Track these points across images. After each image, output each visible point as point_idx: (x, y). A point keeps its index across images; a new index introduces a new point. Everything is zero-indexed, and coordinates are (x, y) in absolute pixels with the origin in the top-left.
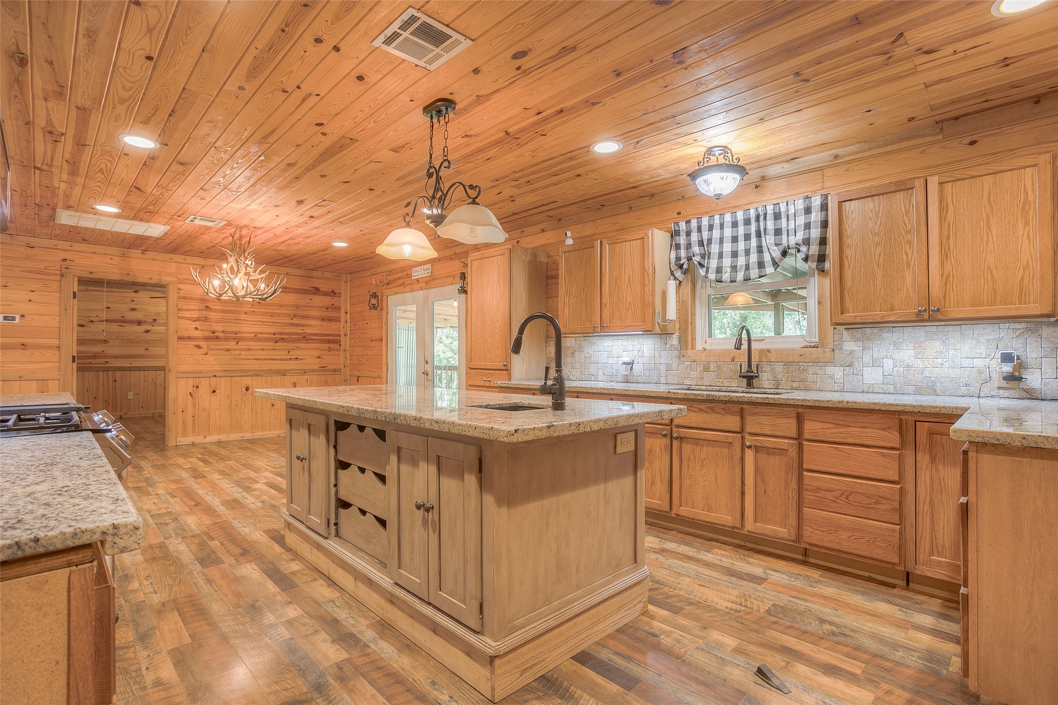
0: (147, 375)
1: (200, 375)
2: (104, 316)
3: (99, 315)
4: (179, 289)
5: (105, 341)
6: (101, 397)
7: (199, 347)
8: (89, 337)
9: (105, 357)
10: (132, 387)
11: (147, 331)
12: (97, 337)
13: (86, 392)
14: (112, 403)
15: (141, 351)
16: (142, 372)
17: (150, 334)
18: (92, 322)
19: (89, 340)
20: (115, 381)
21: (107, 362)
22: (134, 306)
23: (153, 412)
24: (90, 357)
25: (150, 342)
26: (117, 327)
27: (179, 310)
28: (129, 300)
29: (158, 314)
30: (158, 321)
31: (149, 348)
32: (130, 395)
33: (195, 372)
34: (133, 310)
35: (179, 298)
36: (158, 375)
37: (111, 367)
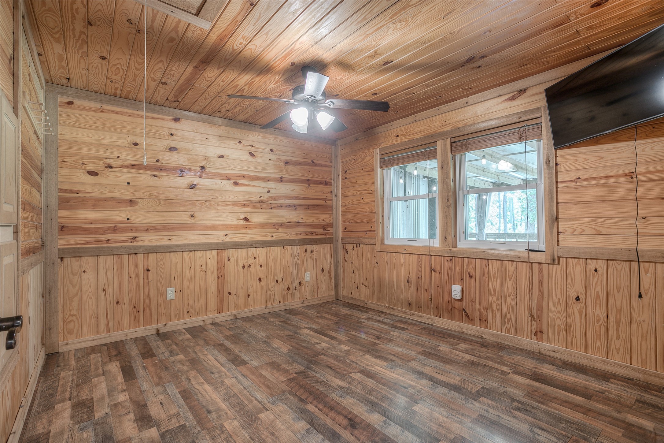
0: (193, 259)
2: (128, 157)
3: (122, 157)
5: (131, 202)
6: (126, 301)
8: (105, 194)
9: (131, 230)
10: (172, 278)
11: (192, 187)
12: (118, 194)
13: (101, 293)
14: (144, 309)
15: (184, 219)
16: (186, 254)
17: (197, 191)
18: (111, 167)
19: (106, 200)
20: (148, 270)
21: (134, 238)
22: (173, 144)
23: (204, 317)
24: (107, 231)
25: (197, 204)
26: (149, 177)
28: (166, 132)
29: (207, 158)
30: (207, 170)
31: (195, 214)
32: (171, 294)
34: (172, 149)
36: (208, 256)
37: (141, 247)
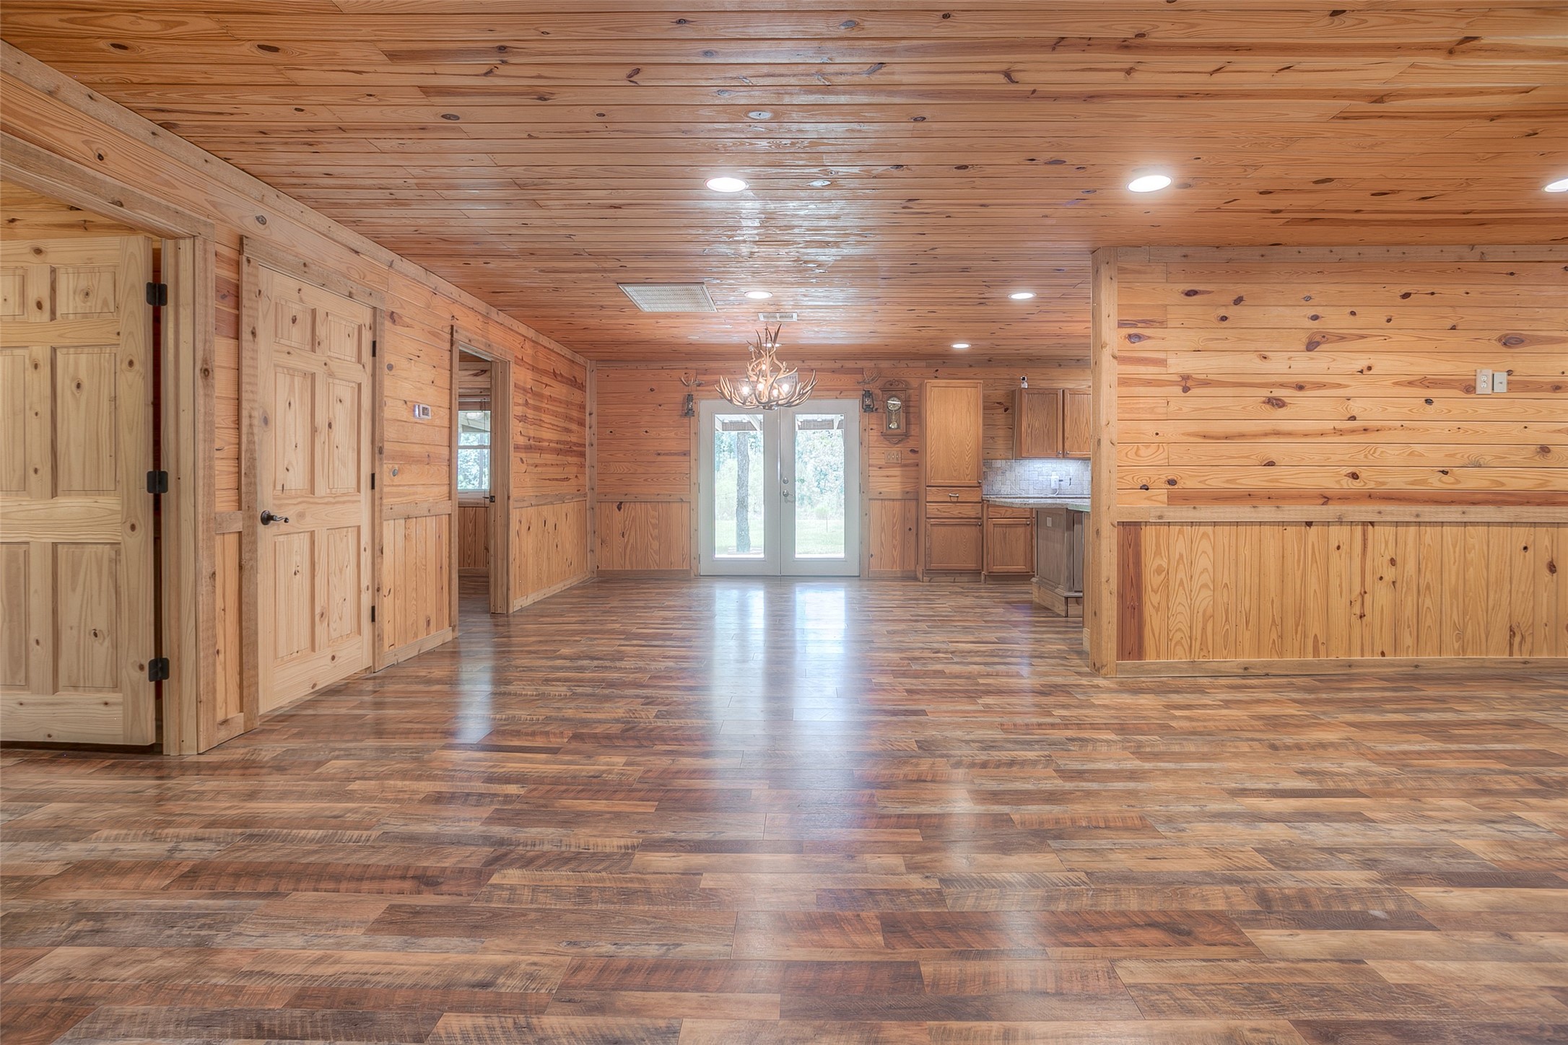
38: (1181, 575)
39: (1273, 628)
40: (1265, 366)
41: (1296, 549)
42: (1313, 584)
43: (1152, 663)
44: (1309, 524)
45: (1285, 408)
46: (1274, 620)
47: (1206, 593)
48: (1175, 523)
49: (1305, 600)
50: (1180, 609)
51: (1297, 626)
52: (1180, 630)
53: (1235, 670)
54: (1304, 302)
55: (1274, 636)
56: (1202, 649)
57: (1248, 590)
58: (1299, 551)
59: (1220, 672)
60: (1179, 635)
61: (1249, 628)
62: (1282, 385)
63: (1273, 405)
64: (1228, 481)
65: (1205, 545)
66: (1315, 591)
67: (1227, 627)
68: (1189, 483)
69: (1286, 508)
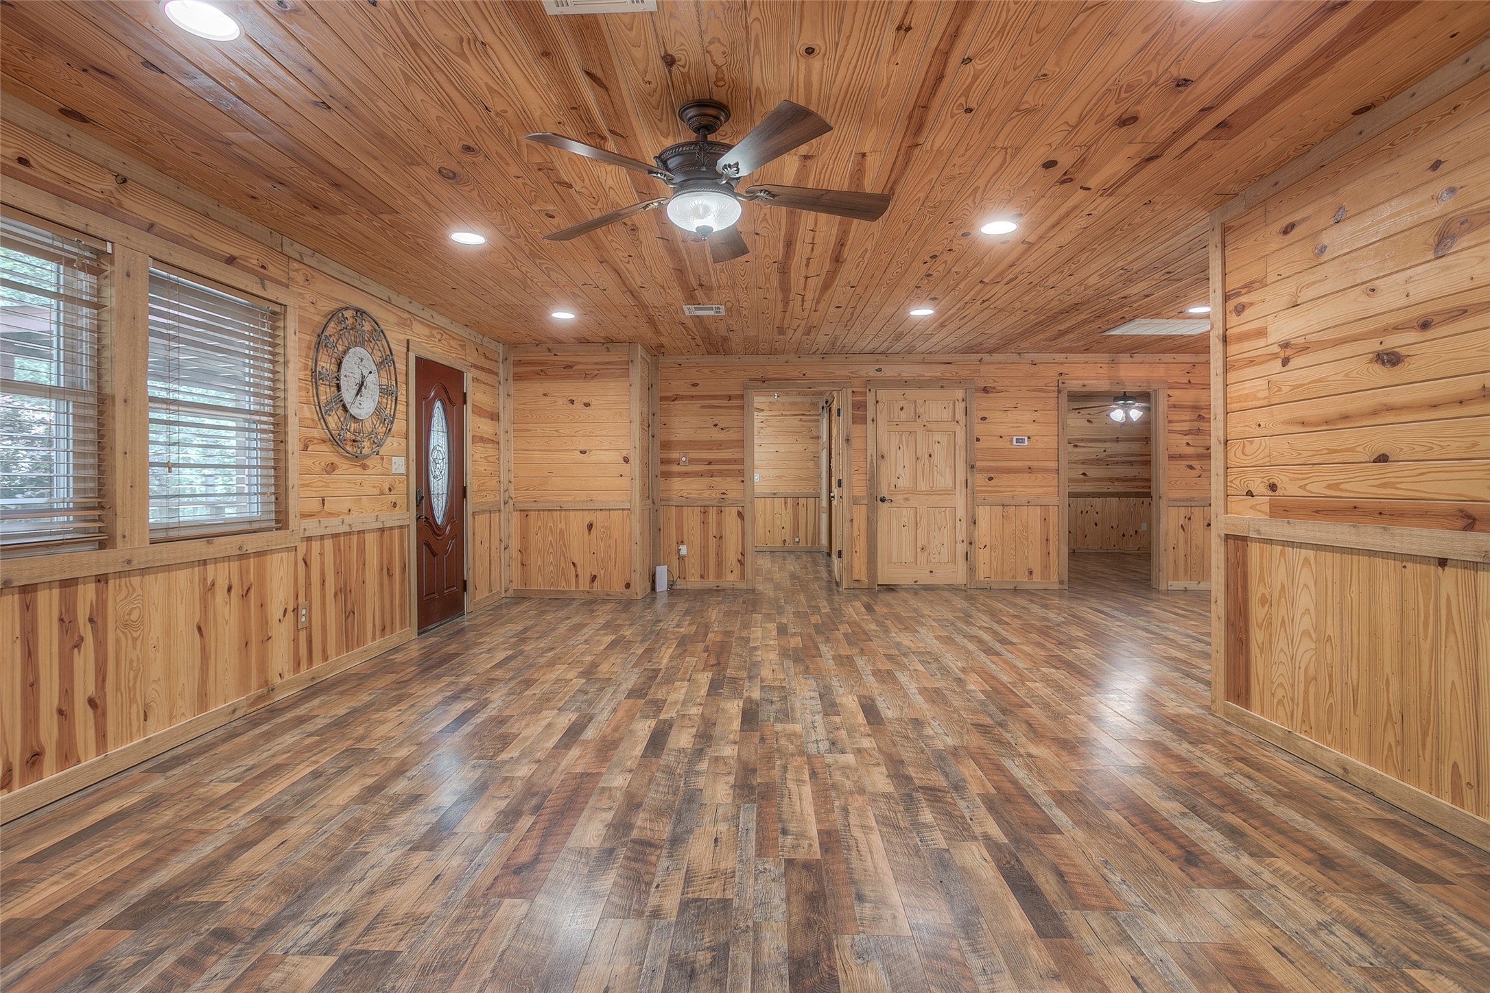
1: (1193, 504)
4: (1169, 396)
7: (1191, 467)
27: (1170, 422)
33: (1187, 500)
35: (1169, 407)
38: (1283, 612)
39: (1389, 725)
40: (1377, 304)
41: (1421, 605)
42: (1451, 673)
43: (1253, 717)
44: (1443, 562)
45: (1401, 365)
46: (1389, 714)
47: (1307, 644)
48: (1278, 542)
49: (1436, 695)
50: (1282, 657)
51: (1425, 734)
52: (1281, 685)
53: (1334, 767)
54: (1431, 174)
55: (1390, 738)
56: (1303, 721)
57: (1355, 654)
58: (1427, 607)
59: (1316, 760)
60: (1280, 693)
61: (1358, 712)
62: (1398, 328)
63: (1383, 364)
64: (1329, 487)
65: (1305, 576)
66: (1453, 683)
67: (1331, 700)
68: (1290, 488)
69: (1397, 530)
